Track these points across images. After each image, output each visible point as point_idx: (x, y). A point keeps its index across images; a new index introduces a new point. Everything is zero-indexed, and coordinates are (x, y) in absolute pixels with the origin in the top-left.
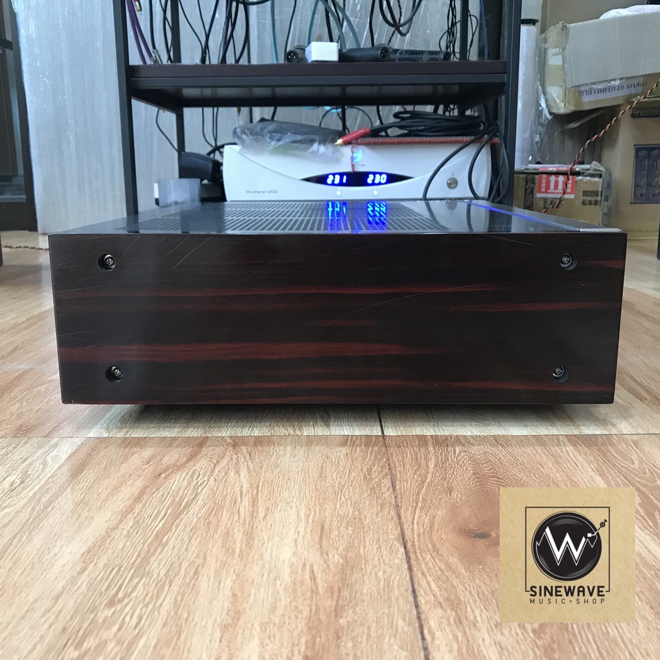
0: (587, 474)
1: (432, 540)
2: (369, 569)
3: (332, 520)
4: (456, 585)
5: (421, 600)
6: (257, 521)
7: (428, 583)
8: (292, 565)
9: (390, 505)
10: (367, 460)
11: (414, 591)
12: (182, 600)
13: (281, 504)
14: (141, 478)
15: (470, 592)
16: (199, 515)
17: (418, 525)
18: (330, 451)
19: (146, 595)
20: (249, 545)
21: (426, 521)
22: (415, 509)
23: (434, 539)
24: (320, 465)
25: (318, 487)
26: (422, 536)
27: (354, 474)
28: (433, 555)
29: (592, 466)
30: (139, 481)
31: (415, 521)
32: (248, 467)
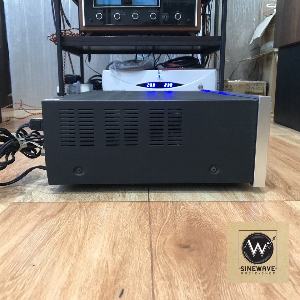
0: (238, 219)
1: (164, 249)
2: (133, 262)
3: (119, 240)
4: (171, 269)
5: (155, 276)
6: (85, 240)
7: (159, 269)
8: (98, 260)
9: (147, 233)
10: (140, 212)
11: (152, 272)
12: (45, 277)
13: (97, 233)
14: (35, 221)
15: (178, 273)
16: (59, 238)
17: (158, 242)
18: (123, 208)
19: (29, 275)
20: (80, 251)
21: (163, 240)
22: (158, 235)
23: (165, 248)
24: (118, 215)
25: (116, 225)
26: (159, 247)
27: (133, 219)
28: (163, 256)
29: (241, 215)
30: (34, 222)
31: (158, 240)
32: (85, 216)
